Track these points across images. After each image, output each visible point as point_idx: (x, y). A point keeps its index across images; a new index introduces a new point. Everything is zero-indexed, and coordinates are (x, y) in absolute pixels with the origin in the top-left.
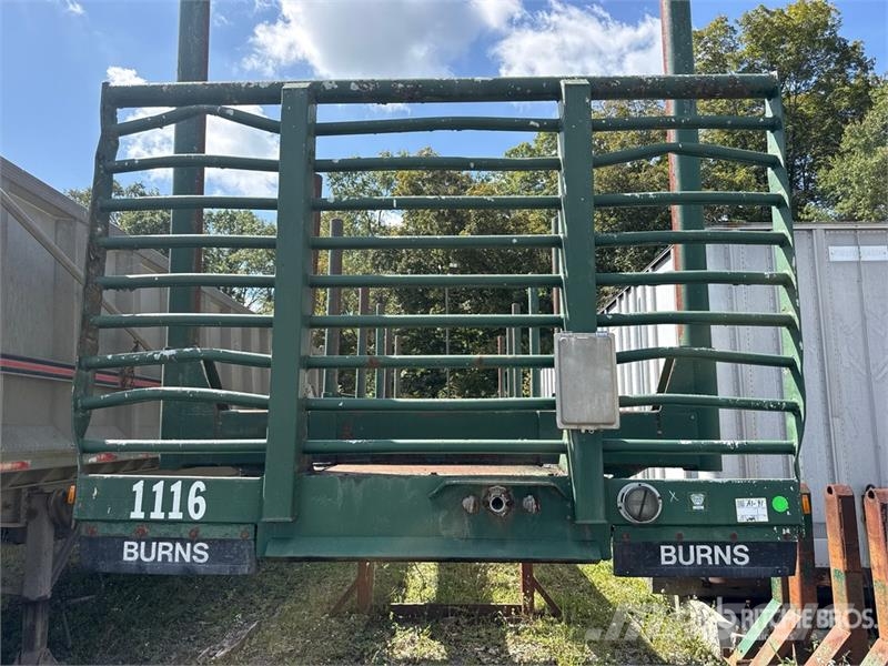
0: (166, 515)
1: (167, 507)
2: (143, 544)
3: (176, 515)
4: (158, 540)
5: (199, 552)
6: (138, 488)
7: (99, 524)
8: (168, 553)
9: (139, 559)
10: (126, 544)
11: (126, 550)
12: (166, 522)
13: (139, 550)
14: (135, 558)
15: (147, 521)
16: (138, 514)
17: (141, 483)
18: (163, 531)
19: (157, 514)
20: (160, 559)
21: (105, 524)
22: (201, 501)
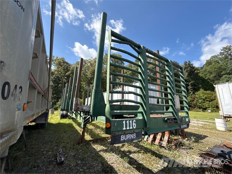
0: (130, 128)
1: (130, 127)
2: (125, 136)
3: (131, 128)
4: (127, 134)
5: (134, 136)
6: (124, 122)
7: (116, 132)
8: (129, 137)
9: (124, 139)
10: (122, 136)
11: (122, 138)
12: (130, 130)
13: (124, 137)
14: (123, 139)
15: (126, 130)
16: (124, 129)
17: (125, 121)
18: (128, 132)
19: (128, 128)
20: (128, 139)
21: (118, 132)
22: (135, 124)
